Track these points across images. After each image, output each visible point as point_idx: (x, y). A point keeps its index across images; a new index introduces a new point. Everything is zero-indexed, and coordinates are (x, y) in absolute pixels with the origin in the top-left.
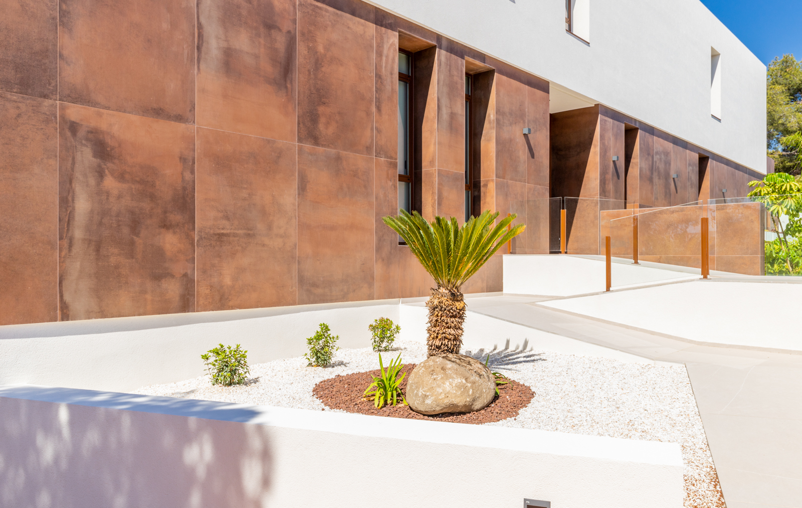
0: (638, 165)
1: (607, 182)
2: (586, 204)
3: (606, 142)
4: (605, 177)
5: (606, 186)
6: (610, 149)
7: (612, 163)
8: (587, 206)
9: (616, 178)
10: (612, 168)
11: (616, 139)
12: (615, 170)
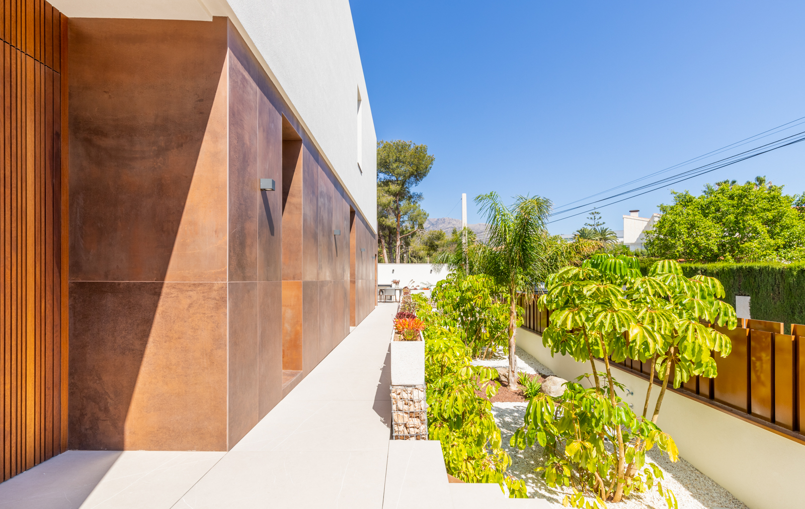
0: (300, 209)
1: (249, 241)
2: (189, 301)
3: (247, 137)
4: (243, 229)
5: (247, 250)
6: (255, 160)
7: (258, 195)
8: (190, 306)
9: (267, 230)
10: (260, 208)
11: (268, 140)
12: (265, 213)
